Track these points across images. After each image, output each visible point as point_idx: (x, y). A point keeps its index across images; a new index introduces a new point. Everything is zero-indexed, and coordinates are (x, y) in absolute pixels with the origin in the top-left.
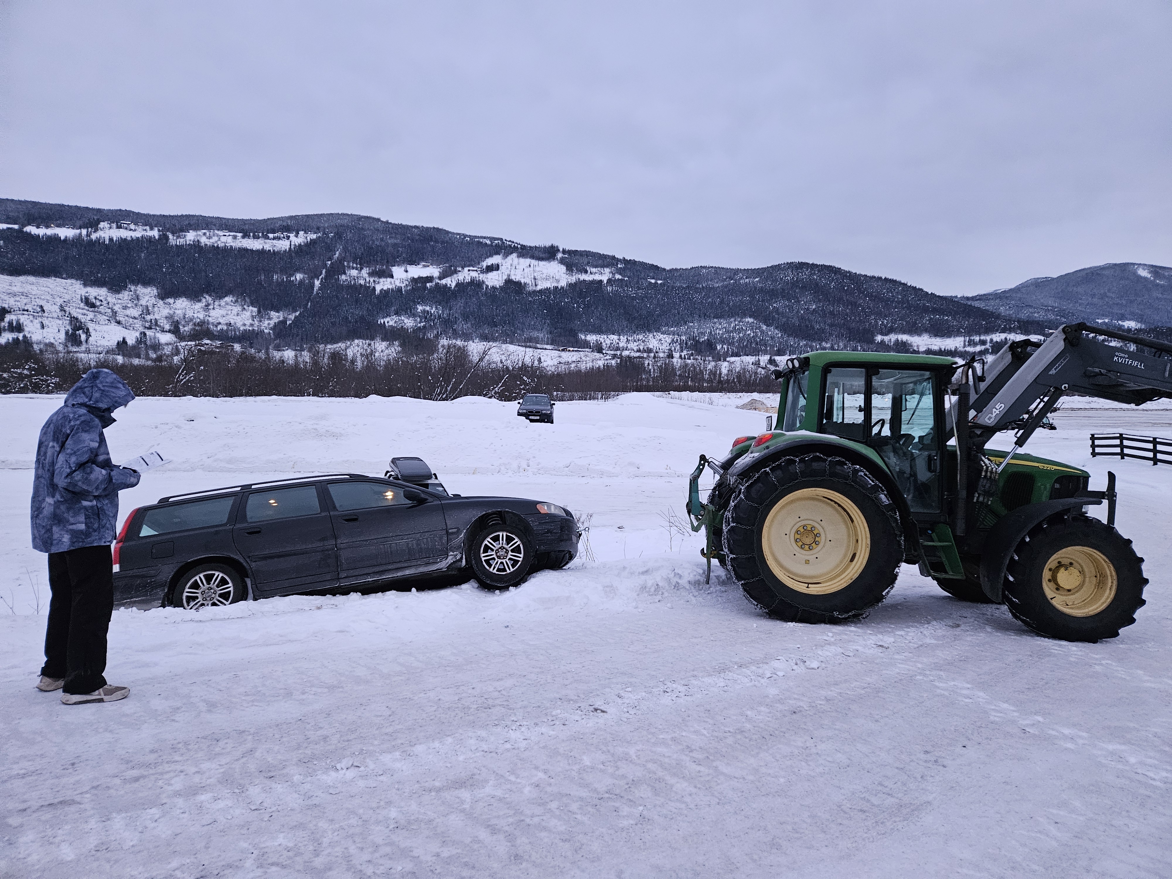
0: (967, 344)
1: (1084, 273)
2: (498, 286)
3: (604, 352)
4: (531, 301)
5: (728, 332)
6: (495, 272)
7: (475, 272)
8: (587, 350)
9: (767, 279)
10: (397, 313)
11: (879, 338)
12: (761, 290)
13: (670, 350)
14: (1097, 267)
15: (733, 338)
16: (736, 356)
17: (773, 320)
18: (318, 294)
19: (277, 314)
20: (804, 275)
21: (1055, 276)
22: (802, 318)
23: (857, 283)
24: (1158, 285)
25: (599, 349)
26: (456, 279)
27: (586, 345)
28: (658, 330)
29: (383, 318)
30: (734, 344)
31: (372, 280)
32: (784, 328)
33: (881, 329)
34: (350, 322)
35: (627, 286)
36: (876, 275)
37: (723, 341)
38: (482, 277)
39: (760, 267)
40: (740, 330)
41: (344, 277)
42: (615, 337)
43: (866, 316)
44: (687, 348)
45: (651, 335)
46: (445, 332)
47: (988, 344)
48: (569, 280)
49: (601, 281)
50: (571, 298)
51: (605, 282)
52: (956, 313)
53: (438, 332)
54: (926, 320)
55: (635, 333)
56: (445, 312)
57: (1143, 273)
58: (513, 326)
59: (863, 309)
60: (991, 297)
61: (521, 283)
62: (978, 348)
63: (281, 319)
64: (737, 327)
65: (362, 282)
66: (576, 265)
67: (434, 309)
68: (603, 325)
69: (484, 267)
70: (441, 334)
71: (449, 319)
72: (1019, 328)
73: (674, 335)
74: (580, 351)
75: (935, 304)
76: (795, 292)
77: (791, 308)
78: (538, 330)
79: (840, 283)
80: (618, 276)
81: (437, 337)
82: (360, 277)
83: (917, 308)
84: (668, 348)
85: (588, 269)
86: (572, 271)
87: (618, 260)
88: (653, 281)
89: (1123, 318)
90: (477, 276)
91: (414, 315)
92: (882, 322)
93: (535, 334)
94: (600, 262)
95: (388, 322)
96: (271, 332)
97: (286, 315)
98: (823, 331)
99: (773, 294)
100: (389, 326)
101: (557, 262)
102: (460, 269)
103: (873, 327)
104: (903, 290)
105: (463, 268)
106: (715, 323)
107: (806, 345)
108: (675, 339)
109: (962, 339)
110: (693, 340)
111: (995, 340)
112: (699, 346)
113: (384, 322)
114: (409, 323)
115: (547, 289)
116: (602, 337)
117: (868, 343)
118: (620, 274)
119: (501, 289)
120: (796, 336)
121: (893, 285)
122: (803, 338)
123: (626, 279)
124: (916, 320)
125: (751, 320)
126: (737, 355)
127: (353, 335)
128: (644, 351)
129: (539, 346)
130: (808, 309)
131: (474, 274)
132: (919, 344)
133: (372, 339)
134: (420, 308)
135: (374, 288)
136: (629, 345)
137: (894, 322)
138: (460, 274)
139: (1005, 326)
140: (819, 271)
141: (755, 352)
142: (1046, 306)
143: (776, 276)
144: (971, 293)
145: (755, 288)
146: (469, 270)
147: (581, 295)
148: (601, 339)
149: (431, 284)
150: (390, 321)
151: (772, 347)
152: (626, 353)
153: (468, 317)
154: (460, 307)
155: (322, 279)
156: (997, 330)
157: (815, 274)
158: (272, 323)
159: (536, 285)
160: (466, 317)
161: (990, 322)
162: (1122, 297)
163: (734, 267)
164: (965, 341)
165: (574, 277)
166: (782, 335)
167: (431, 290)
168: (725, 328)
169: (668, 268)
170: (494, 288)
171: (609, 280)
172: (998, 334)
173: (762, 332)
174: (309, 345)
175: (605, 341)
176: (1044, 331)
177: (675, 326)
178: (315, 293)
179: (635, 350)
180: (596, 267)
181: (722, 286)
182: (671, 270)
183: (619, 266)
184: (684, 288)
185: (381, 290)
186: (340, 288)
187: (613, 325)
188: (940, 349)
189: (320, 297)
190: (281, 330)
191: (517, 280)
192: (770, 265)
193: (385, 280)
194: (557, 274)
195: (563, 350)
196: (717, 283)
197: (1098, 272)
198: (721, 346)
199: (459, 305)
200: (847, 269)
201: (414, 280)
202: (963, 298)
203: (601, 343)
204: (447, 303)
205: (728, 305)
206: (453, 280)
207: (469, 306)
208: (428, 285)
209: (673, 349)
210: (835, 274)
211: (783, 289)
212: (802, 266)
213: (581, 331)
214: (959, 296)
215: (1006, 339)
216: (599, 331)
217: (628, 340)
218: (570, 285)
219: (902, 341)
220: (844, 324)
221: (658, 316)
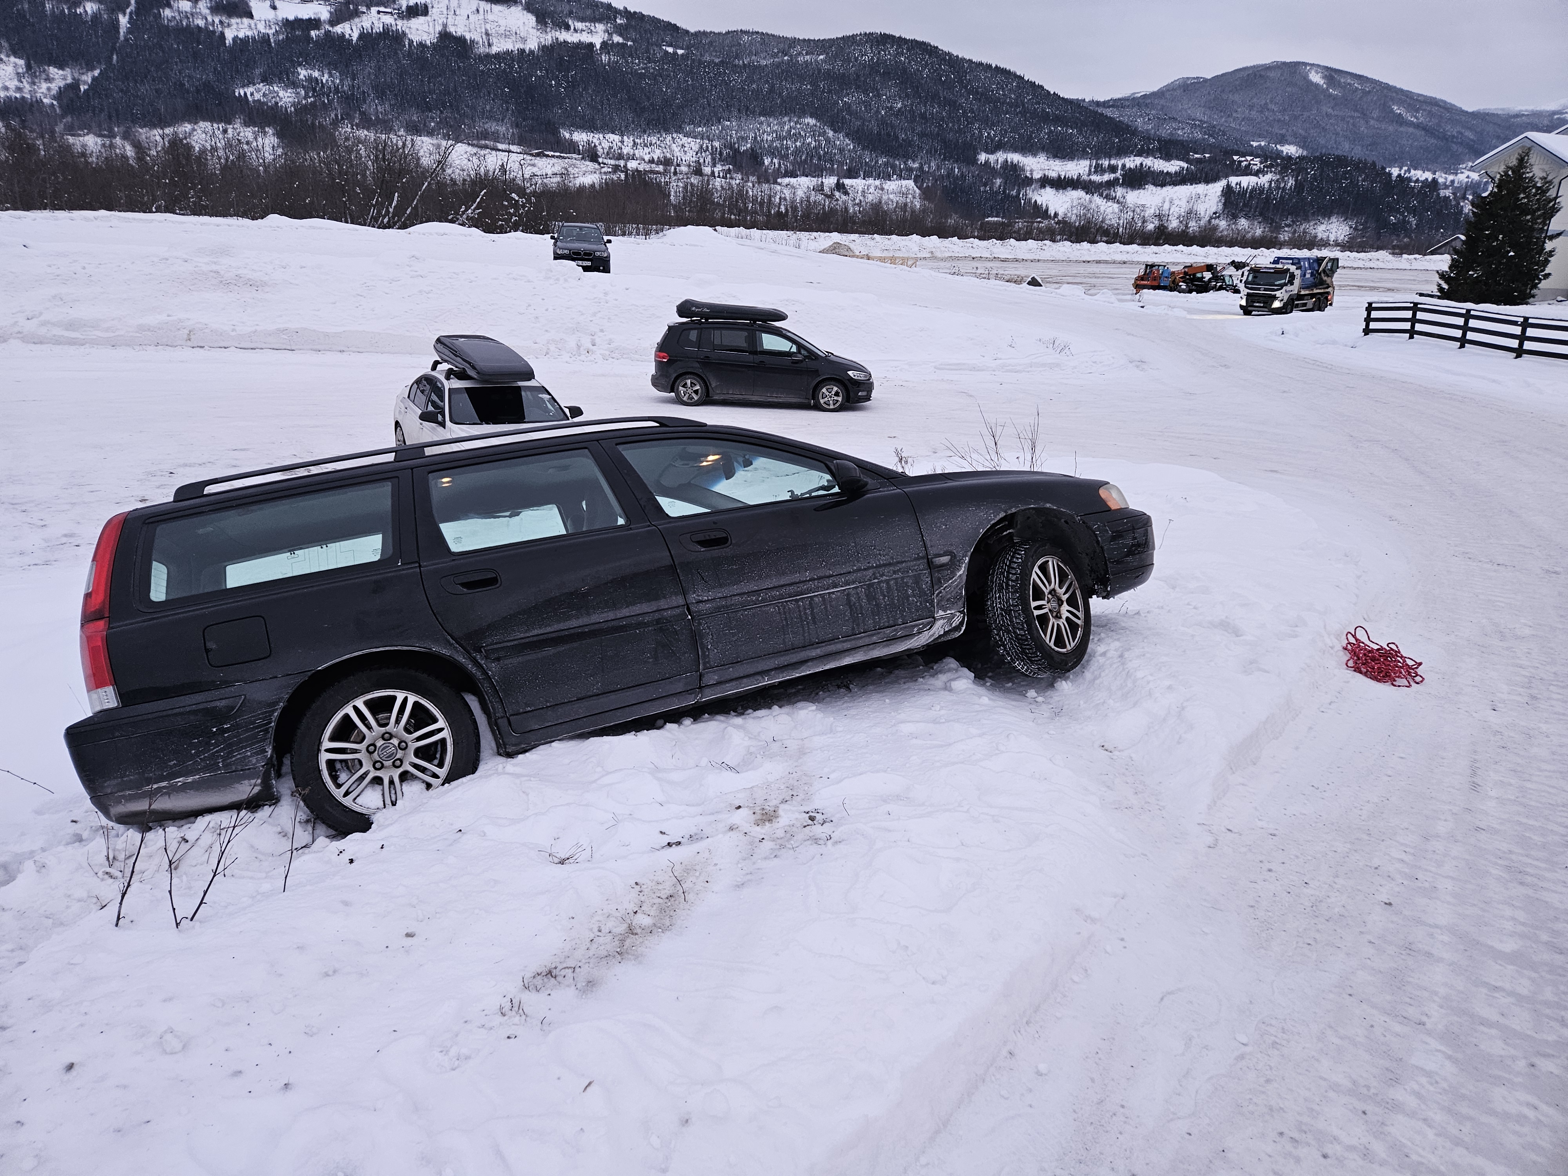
0: (1093, 170)
1: (1245, 74)
2: (428, 43)
3: (600, 160)
4: (482, 71)
5: (780, 138)
6: (422, 19)
7: (389, 16)
8: (574, 156)
9: (835, 57)
10: (265, 80)
11: (983, 157)
12: (828, 75)
13: (698, 162)
14: (1262, 65)
15: (787, 148)
16: (791, 176)
17: (843, 123)
18: (126, 40)
19: (61, 72)
20: (889, 54)
21: (1209, 77)
22: (883, 122)
23: (958, 72)
24: (1330, 95)
25: (592, 155)
26: (359, 25)
27: (571, 148)
28: (679, 130)
29: (243, 86)
30: (787, 158)
31: (217, 20)
32: (857, 136)
33: (987, 143)
34: (188, 91)
35: (631, 55)
36: (984, 61)
37: (773, 153)
38: (401, 25)
39: (827, 37)
40: (797, 136)
41: (167, 13)
42: (616, 138)
43: (968, 124)
44: (724, 160)
45: (669, 138)
46: (347, 116)
47: (1119, 171)
48: (542, 40)
49: (591, 45)
50: (547, 70)
51: (598, 47)
52: (1084, 124)
53: (336, 115)
54: (1044, 135)
55: (645, 132)
56: (346, 83)
57: (1316, 78)
58: (458, 112)
59: (964, 112)
60: (1127, 103)
61: (465, 40)
62: (1107, 177)
63: (69, 80)
64: (793, 131)
65: (201, 23)
66: (551, 15)
67: (326, 76)
68: (597, 117)
69: (404, 8)
70: (342, 119)
71: (353, 94)
72: (1159, 150)
73: (702, 138)
74: (564, 158)
75: (1057, 109)
76: (874, 80)
77: (867, 105)
78: (497, 120)
79: (935, 71)
80: (617, 39)
81: (336, 123)
82: (197, 13)
83: (1034, 114)
84: (694, 159)
85: (570, 23)
86: (545, 24)
87: (616, 11)
88: (670, 50)
89: (1283, 141)
90: (393, 23)
91: (294, 84)
92: (989, 134)
93: (492, 126)
94: (589, 12)
95: (252, 94)
96: (55, 103)
97: (76, 75)
98: (909, 143)
99: (843, 82)
100: (254, 101)
101: (520, 8)
102: (364, 9)
103: (976, 139)
104: (1018, 87)
105: (368, 8)
106: (761, 123)
107: (886, 164)
108: (705, 146)
109: (1087, 162)
110: (731, 148)
111: (1127, 166)
112: (738, 158)
113: (245, 94)
114: (286, 97)
115: (508, 53)
116: (596, 136)
117: (968, 164)
118: (621, 35)
119: (434, 49)
120: (874, 149)
121: (1006, 78)
122: (882, 153)
123: (629, 43)
124: (1032, 132)
125: (811, 121)
126: (793, 175)
127: (195, 113)
128: (659, 162)
129: (500, 146)
130: (891, 108)
131: (388, 20)
132: (1034, 167)
133: (229, 122)
134: (303, 73)
135: (222, 34)
136: (636, 152)
137: (1004, 133)
138: (364, 17)
139: (1142, 146)
140: (908, 50)
141: (817, 171)
142: (1193, 120)
143: (848, 54)
144: (1102, 97)
145: (819, 70)
146: (379, 12)
147: (562, 66)
148: (595, 140)
149: (317, 32)
150: (255, 92)
151: (841, 164)
152: (632, 165)
153: (383, 93)
154: (369, 73)
155: (131, 13)
156: (1132, 152)
157: (902, 54)
158: (55, 87)
159: (490, 45)
160: (381, 92)
161: (1124, 140)
162: (1285, 110)
163: (789, 35)
164: (1090, 166)
165: (550, 35)
166: (854, 147)
167: (318, 43)
168: (776, 131)
169: (692, 30)
170: (422, 45)
171: (604, 44)
172: (1132, 158)
173: (828, 140)
174: (122, 129)
175: (600, 144)
176: (1189, 155)
177: (704, 126)
178: (122, 38)
179: (647, 159)
180: (582, 20)
181: (773, 64)
182: (698, 34)
183: (619, 21)
184: (716, 64)
185: (235, 39)
186: (164, 31)
187: (611, 119)
188: (1059, 176)
189: (131, 45)
190: (72, 100)
191: (459, 34)
192: (840, 36)
193: (239, 20)
194: (522, 28)
195: (538, 155)
196: (764, 58)
197: (1263, 73)
198: (769, 160)
199: (367, 70)
200: (946, 49)
201: (287, 23)
202: (1092, 102)
203: (595, 146)
204: (347, 66)
205: (780, 94)
206: (354, 28)
207: (385, 74)
208: (313, 33)
209: (702, 161)
210: (930, 56)
211: (857, 75)
212: (884, 40)
213: (563, 125)
214: (1087, 100)
215: (1141, 164)
216: (590, 126)
217: (635, 144)
218: (544, 48)
219: (1012, 162)
220: (938, 134)
221: (680, 107)
